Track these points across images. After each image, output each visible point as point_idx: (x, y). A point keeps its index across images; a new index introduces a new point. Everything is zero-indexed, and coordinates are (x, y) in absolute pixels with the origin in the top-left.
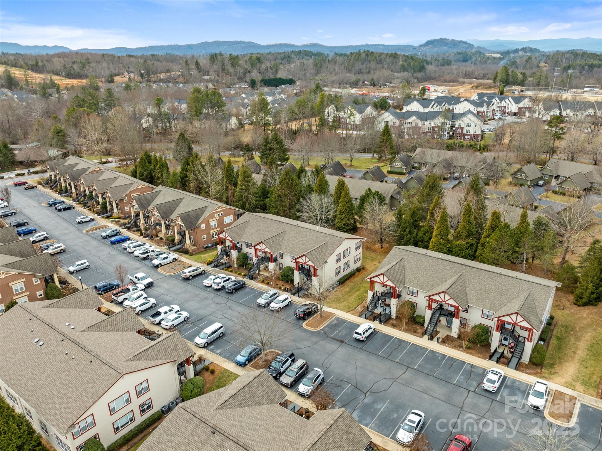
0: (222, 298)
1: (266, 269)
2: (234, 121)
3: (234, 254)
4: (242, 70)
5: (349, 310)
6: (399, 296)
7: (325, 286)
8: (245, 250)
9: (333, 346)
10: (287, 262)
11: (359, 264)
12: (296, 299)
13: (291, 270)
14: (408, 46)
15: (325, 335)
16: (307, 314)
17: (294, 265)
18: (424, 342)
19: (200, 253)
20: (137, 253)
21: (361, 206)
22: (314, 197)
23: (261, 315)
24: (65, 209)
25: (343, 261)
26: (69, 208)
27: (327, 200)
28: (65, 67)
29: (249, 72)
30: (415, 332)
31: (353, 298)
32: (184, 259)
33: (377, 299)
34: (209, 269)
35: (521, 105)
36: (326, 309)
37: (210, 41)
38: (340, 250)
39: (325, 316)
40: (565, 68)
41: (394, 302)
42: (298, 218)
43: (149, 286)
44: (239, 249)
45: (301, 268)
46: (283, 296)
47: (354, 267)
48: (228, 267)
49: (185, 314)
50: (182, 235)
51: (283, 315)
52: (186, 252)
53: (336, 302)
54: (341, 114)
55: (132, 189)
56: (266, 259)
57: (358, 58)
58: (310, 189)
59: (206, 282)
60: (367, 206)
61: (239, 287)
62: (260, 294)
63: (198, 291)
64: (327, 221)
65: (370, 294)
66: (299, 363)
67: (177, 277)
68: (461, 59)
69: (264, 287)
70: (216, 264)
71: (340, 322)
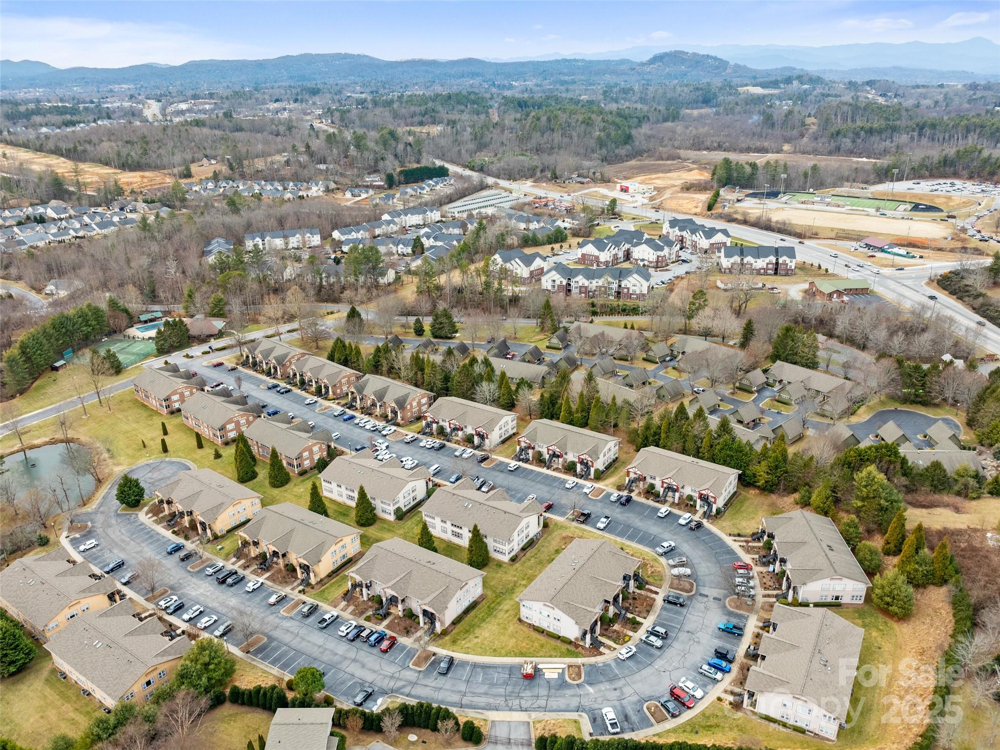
0: (433, 453)
1: (457, 435)
2: (391, 275)
3: (435, 426)
4: (371, 157)
5: (507, 457)
6: (533, 448)
7: (493, 444)
8: (441, 423)
9: (498, 474)
10: (470, 430)
11: (515, 431)
12: (476, 452)
13: (472, 435)
14: (623, 62)
15: (493, 469)
16: (484, 459)
17: (474, 433)
18: (544, 470)
19: (406, 425)
20: (368, 427)
21: (517, 390)
22: (485, 384)
23: (459, 461)
24: (286, 392)
25: (504, 429)
26: (289, 391)
27: (493, 386)
28: (119, 155)
29: (382, 159)
30: (540, 466)
31: (510, 451)
32: (399, 430)
33: (522, 450)
34: (420, 436)
35: (713, 241)
36: (494, 457)
37: (295, 54)
38: (502, 422)
39: (493, 460)
40: (832, 134)
41: (530, 452)
42: (473, 400)
43: (387, 447)
44: (437, 423)
45: (478, 434)
46: (469, 450)
47: (511, 432)
48: (431, 434)
49: (416, 462)
50: (395, 413)
51: (470, 461)
52: (398, 425)
53: (500, 453)
54: (508, 265)
55: (342, 376)
56: (456, 429)
57: (535, 126)
58: (481, 377)
59: (422, 444)
60: (520, 391)
61: (442, 447)
62: (456, 450)
63: (418, 450)
64: (493, 401)
65: (518, 448)
66: (481, 480)
67: (402, 441)
68: (700, 98)
69: (457, 446)
70: (423, 432)
71: (502, 463)
